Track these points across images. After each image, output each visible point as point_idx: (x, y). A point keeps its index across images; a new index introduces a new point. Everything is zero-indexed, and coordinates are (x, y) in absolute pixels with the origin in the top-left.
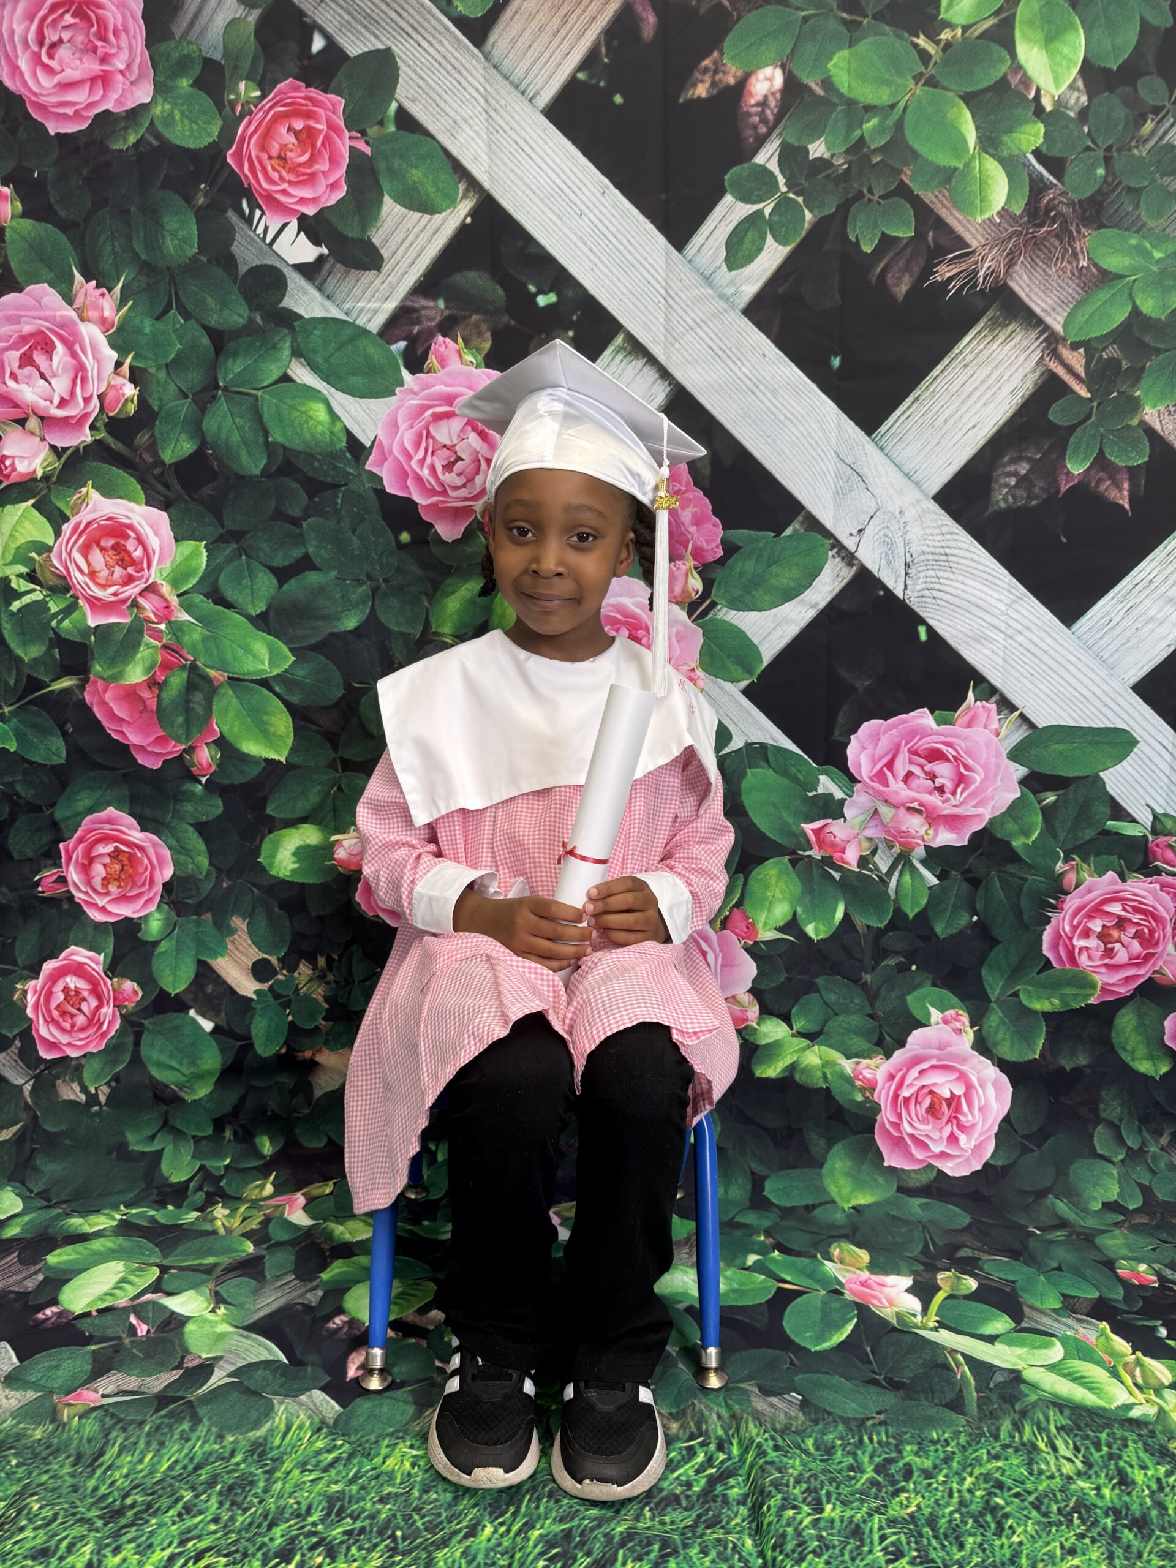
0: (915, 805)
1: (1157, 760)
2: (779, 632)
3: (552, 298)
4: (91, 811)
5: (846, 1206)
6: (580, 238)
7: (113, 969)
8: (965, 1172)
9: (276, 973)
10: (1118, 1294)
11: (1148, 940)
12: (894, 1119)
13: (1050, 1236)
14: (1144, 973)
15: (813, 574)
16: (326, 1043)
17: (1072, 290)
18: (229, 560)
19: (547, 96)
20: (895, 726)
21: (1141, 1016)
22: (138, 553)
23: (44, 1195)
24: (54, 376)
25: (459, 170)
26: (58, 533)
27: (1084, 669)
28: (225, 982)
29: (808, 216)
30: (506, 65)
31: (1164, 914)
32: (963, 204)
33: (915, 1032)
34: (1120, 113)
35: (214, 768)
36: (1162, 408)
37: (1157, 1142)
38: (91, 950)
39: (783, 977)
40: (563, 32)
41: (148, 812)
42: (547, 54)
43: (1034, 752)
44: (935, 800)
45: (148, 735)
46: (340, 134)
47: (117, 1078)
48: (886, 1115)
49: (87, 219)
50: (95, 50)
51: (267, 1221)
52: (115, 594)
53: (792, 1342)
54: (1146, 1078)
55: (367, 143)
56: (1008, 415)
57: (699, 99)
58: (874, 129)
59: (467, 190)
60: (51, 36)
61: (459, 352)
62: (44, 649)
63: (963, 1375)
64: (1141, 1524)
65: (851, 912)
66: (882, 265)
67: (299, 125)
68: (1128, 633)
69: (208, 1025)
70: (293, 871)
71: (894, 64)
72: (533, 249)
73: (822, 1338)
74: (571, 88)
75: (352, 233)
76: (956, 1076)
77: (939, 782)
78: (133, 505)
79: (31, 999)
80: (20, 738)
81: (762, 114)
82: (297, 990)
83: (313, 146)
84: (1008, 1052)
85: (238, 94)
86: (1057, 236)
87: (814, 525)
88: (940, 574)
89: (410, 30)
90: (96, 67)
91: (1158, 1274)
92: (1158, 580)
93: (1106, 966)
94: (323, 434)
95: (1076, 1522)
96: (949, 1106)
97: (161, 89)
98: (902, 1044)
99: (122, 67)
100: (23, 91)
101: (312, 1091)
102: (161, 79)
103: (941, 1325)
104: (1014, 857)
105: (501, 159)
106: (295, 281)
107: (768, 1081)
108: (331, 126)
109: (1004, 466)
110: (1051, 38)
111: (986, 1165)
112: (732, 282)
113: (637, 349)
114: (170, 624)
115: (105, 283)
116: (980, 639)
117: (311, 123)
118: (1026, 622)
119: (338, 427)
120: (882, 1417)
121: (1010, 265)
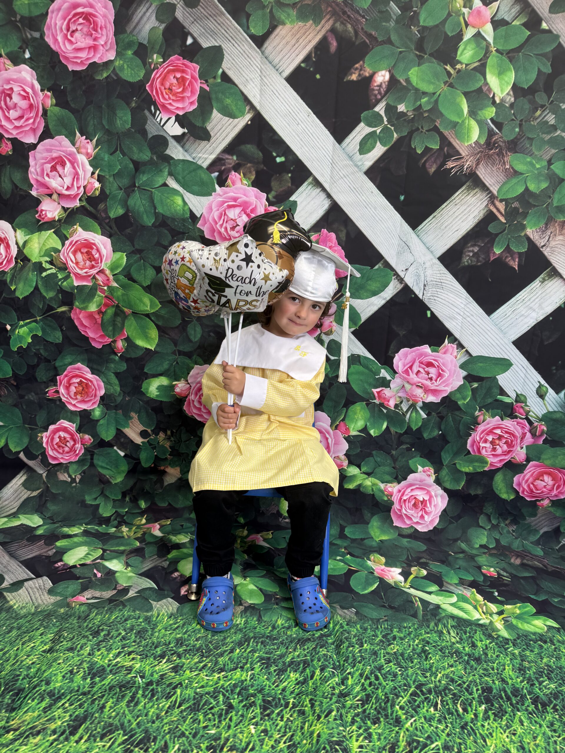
0: (420, 384)
1: (520, 372)
2: (369, 309)
3: (283, 159)
4: (71, 364)
5: (377, 540)
6: (297, 134)
7: (79, 430)
8: (426, 530)
9: (150, 436)
10: (481, 579)
11: (510, 445)
12: (399, 508)
13: (457, 556)
14: (507, 458)
15: (385, 286)
16: (170, 464)
17: (502, 178)
18: (136, 262)
19: (287, 72)
20: (414, 351)
21: (505, 475)
22: (97, 256)
23: (51, 518)
24: (65, 176)
25: (247, 101)
26: (63, 245)
27: (493, 333)
28: (129, 438)
29: (395, 135)
30: (271, 57)
31: (517, 435)
32: (460, 136)
33: (411, 475)
34: (527, 106)
35: (124, 350)
36: (534, 229)
37: (504, 522)
38: (70, 422)
39: (359, 450)
40: (297, 46)
41: (95, 366)
42: (289, 54)
43: (470, 366)
44: (428, 383)
45: (97, 334)
46: (196, 81)
47: (84, 472)
48: (396, 506)
49: (83, 109)
50: (91, 35)
51: (144, 534)
52: (86, 273)
53: (353, 590)
54: (504, 500)
55: (208, 86)
56: (472, 227)
57: (353, 81)
58: (426, 102)
59: (250, 110)
60: (73, 27)
61: (241, 179)
62: (55, 294)
63: (418, 605)
64: (478, 660)
65: (389, 426)
66: (425, 159)
67: (178, 75)
68: (513, 320)
69: (122, 454)
70: (157, 396)
71: (436, 75)
72: (276, 137)
73: (365, 589)
74: (298, 70)
75: (198, 124)
76: (426, 492)
77: (430, 375)
78: (96, 235)
79: (45, 440)
80: (43, 330)
81: (379, 90)
82: (159, 443)
83: (184, 85)
84: (448, 486)
85: (153, 60)
86: (497, 155)
87: (387, 265)
88: (438, 290)
89: (230, 39)
90: (91, 42)
91: (498, 572)
92: (526, 299)
93: (493, 455)
94: (180, 210)
95: (454, 656)
96: (422, 504)
97: (119, 54)
98: (405, 479)
99: (103, 43)
100: (59, 51)
101: (163, 483)
102: (119, 50)
103: (411, 587)
104: (458, 408)
105: (265, 98)
106: (172, 143)
107: (349, 489)
108: (193, 77)
109: (468, 247)
110: (501, 73)
111: (435, 528)
112: (361, 160)
113: (317, 184)
114: (109, 287)
115: (89, 138)
116: (452, 318)
117: (184, 75)
118: (471, 313)
119: (186, 208)
120: (386, 618)
121: (478, 164)
